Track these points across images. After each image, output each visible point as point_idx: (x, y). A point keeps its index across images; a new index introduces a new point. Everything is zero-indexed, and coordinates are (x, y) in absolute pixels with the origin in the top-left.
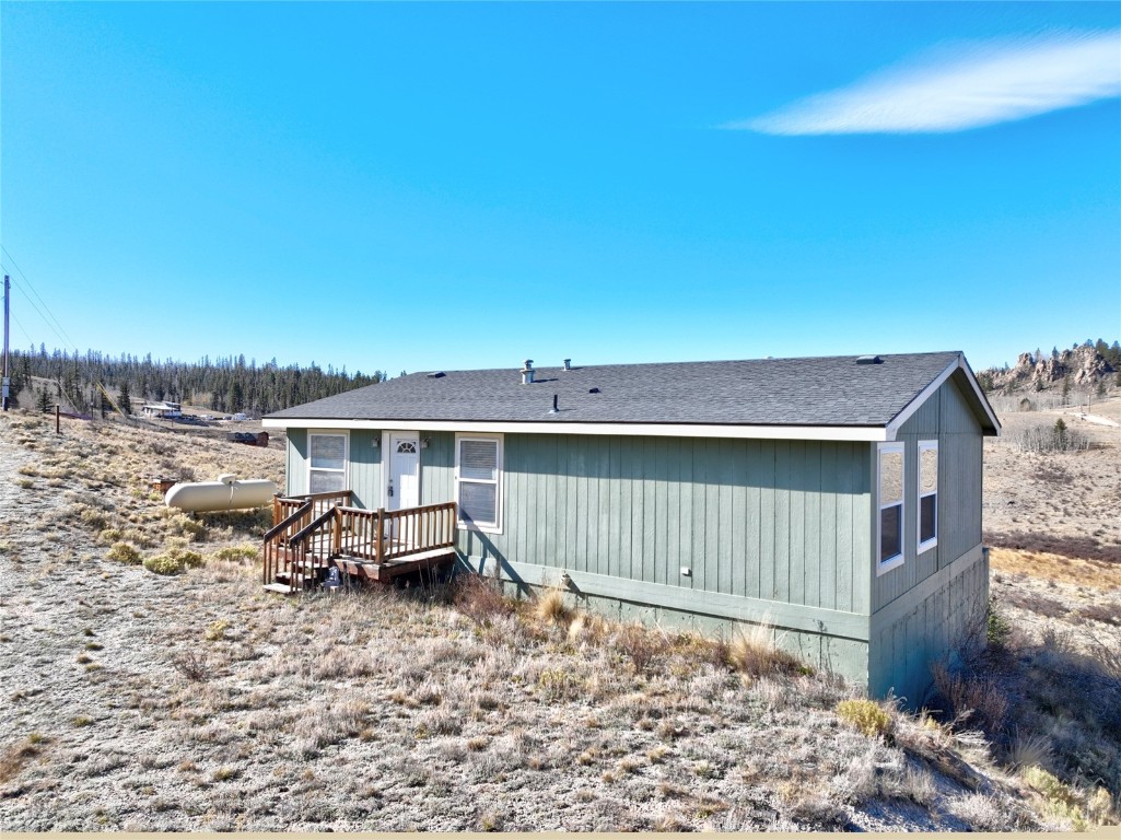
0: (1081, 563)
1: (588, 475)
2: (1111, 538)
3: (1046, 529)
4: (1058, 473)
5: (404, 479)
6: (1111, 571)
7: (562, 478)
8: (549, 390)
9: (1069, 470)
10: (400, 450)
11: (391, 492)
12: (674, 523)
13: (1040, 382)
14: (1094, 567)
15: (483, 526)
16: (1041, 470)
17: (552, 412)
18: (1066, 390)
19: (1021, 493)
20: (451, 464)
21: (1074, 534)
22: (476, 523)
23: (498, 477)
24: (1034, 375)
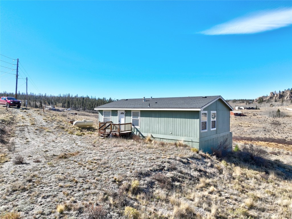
0: (281, 145)
1: (155, 117)
2: (289, 139)
3: (273, 137)
4: (277, 123)
5: (122, 119)
6: (288, 147)
7: (150, 118)
8: (148, 103)
9: (280, 122)
10: (121, 114)
11: (119, 121)
12: (169, 125)
13: (276, 99)
14: (284, 146)
15: (137, 127)
16: (273, 122)
17: (149, 106)
18: (283, 102)
19: (267, 128)
20: (131, 116)
21: (280, 138)
22: (135, 126)
23: (139, 118)
24: (274, 98)
